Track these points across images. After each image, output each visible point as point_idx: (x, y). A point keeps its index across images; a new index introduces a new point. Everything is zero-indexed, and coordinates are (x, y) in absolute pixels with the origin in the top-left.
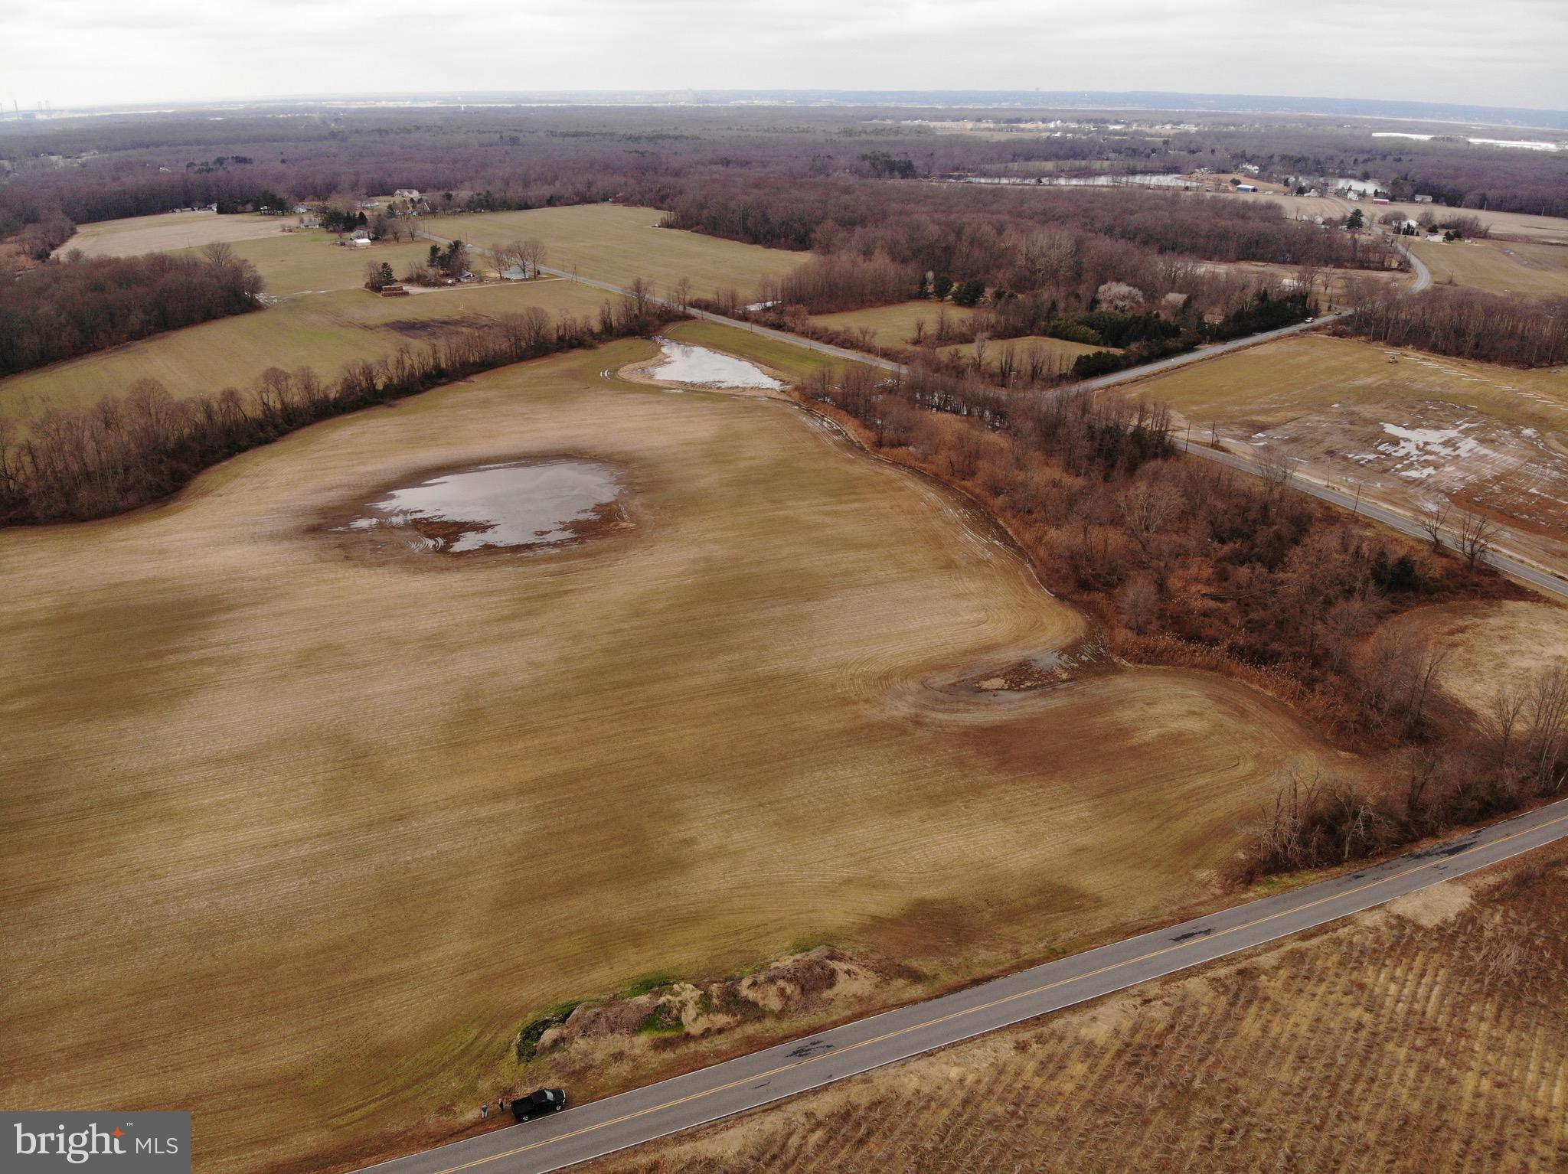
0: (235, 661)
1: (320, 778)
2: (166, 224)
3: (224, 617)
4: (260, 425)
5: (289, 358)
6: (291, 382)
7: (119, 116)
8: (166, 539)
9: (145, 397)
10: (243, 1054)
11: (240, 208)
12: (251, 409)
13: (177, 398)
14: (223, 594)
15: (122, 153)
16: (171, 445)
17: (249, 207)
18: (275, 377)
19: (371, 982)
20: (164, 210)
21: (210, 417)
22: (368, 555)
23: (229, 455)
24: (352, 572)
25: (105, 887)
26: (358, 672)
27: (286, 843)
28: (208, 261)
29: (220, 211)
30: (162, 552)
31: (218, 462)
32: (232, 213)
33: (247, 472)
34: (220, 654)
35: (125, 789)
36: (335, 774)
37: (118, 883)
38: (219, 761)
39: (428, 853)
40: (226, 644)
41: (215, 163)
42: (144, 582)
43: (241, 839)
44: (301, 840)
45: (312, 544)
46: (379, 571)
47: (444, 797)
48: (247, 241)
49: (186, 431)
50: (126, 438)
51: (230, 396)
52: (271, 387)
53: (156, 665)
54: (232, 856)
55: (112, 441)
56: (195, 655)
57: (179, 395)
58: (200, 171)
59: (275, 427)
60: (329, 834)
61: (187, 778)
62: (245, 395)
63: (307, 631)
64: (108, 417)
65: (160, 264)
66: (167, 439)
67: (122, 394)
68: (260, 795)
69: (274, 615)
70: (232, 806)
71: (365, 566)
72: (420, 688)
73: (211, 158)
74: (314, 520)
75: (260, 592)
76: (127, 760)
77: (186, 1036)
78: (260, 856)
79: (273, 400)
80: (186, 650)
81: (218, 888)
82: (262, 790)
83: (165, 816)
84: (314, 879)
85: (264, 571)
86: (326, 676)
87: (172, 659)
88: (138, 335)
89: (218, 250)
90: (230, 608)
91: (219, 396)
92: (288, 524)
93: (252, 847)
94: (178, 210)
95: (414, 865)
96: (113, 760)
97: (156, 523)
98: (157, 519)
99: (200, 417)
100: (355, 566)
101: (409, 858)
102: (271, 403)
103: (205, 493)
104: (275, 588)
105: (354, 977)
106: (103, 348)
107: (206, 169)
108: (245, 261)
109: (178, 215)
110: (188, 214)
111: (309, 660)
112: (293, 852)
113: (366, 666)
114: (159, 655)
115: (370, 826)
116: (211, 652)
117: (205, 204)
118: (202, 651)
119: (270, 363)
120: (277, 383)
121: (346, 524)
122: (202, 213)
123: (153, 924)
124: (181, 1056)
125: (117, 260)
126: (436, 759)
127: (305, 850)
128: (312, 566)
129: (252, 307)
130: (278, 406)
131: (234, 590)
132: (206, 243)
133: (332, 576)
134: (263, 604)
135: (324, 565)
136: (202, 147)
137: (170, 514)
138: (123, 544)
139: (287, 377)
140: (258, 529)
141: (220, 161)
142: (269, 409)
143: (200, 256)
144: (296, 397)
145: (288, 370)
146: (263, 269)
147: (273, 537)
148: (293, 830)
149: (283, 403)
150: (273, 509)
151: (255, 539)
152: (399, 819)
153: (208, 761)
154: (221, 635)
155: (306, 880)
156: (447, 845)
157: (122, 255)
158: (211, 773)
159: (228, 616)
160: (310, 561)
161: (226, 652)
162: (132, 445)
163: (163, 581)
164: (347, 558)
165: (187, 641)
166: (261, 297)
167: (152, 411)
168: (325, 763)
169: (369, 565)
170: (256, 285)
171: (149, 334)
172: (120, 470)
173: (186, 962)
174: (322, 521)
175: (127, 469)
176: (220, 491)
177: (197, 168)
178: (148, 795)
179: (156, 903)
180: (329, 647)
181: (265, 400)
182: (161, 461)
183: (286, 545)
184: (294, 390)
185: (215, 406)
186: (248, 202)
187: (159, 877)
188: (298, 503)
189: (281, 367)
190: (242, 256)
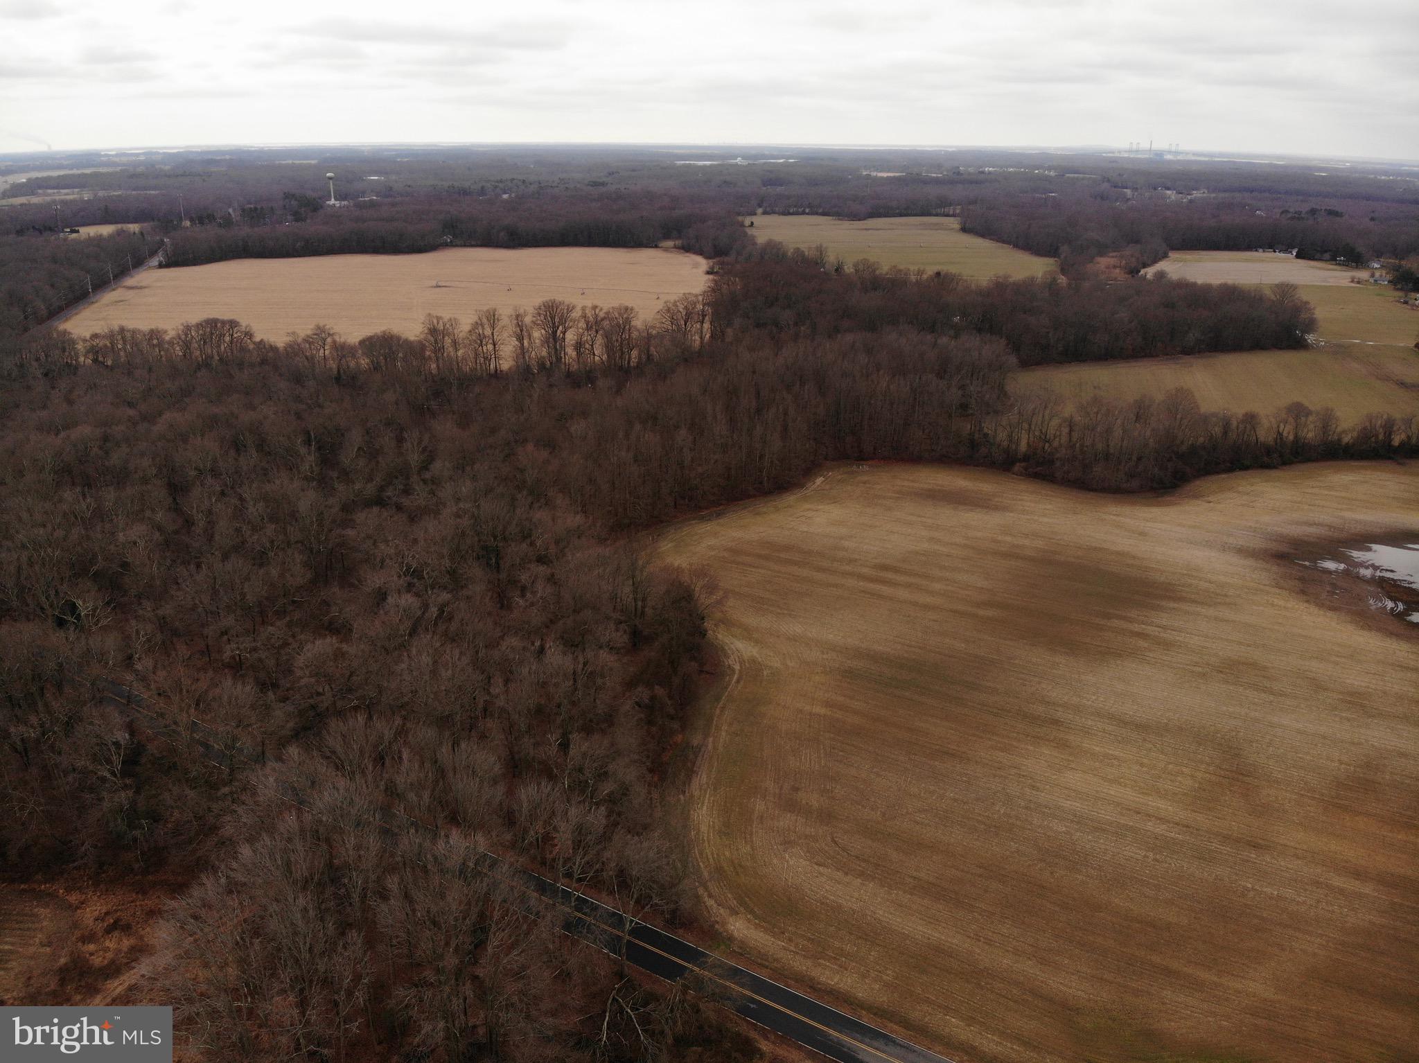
0: (1168, 645)
1: (1199, 775)
2: (1246, 260)
3: (1172, 605)
4: (1268, 451)
5: (1317, 397)
6: (1311, 418)
7: (1234, 163)
8: (1149, 524)
9: (1179, 402)
10: (1041, 964)
11: (1318, 256)
12: (1264, 434)
13: (1203, 410)
14: (1179, 585)
15: (1227, 195)
16: (1184, 448)
17: (1327, 256)
18: (1298, 411)
19: (1168, 972)
20: (1250, 247)
21: (1225, 433)
22: (1324, 595)
23: (1230, 470)
24: (1303, 606)
25: (995, 776)
26: (1272, 698)
27: (1149, 815)
28: (1273, 297)
29: (1298, 256)
30: (1143, 534)
31: (1218, 473)
32: (1309, 259)
33: (1240, 489)
34: (1157, 633)
35: (1040, 710)
36: (1213, 778)
37: (1006, 778)
38: (1122, 722)
39: (1268, 890)
40: (1164, 628)
41: (1307, 213)
42: (1118, 553)
43: (1112, 793)
44: (1161, 820)
45: (1275, 568)
46: (1330, 614)
47: (1305, 847)
48: (1313, 286)
49: (1201, 440)
50: (1148, 433)
51: (1251, 419)
52: (1291, 420)
53: (1102, 623)
54: (1100, 803)
55: (1136, 433)
56: (1136, 628)
57: (1206, 407)
58: (1292, 218)
59: (1281, 456)
60: (1187, 827)
61: (1090, 723)
62: (1265, 423)
63: (1240, 643)
64: (1140, 412)
65: (1231, 293)
66: (1182, 442)
67: (1159, 397)
68: (1142, 765)
69: (1216, 618)
70: (1116, 762)
71: (1317, 605)
72: (1324, 738)
73: (1305, 208)
74: (1284, 548)
75: (1213, 595)
76: (1050, 688)
77: (1004, 923)
78: (1122, 814)
79: (1288, 432)
80: (1130, 620)
81: (1078, 823)
82: (1145, 761)
83: (1063, 745)
84: (1158, 857)
85: (1222, 578)
86: (1241, 689)
87: (1116, 623)
88: (1188, 351)
89: (1285, 290)
90: (1181, 599)
91: (1240, 416)
92: (1257, 543)
93: (1118, 804)
94: (1261, 250)
95: (1251, 894)
96: (1039, 683)
97: (1146, 509)
98: (1148, 506)
99: (1217, 430)
100: (1307, 601)
101: (1250, 886)
102: (1285, 434)
103: (1196, 496)
104: (1226, 596)
105: (1156, 959)
106: (1157, 356)
107: (1298, 217)
108: (1307, 303)
109: (1260, 254)
110: (1270, 255)
111: (1232, 670)
112: (1150, 826)
113: (1281, 695)
114: (1108, 616)
115: (1226, 838)
116: (1150, 630)
117: (1287, 249)
118: (1143, 626)
119: (1297, 398)
120: (1297, 417)
121: (1314, 561)
122: (1282, 255)
123: (1019, 823)
124: (995, 935)
125: (1195, 284)
126: (1312, 809)
127: (1160, 829)
128: (1267, 588)
129: (1297, 344)
130: (1291, 437)
131: (1190, 585)
132: (1277, 282)
133: (1282, 603)
134: (1210, 606)
135: (1278, 591)
136: (1300, 198)
137: (1159, 505)
138: (1114, 518)
139: (1308, 413)
140: (1231, 540)
141: (1313, 212)
142: (1281, 439)
143: (1268, 292)
144: (1310, 433)
145: (1311, 408)
146: (1320, 313)
147: (1242, 552)
148: (1158, 808)
149: (1296, 436)
150: (1250, 527)
151: (1224, 548)
152: (1256, 846)
153: (1112, 717)
154: (1164, 619)
155: (1151, 855)
156: (1289, 893)
157: (1200, 282)
158: (1110, 728)
159: (1176, 605)
160: (1267, 583)
161: (1162, 635)
162: (1151, 440)
163: (1134, 557)
164: (1303, 592)
165: (1133, 614)
166: (1310, 338)
167: (1179, 417)
168: (1208, 764)
169: (1321, 605)
170: (1311, 325)
171: (1199, 352)
172: (1134, 458)
173: (1029, 865)
174: (1292, 551)
175: (1139, 459)
176: (1210, 499)
177: (1289, 215)
178: (1056, 722)
179: (1027, 808)
180: (1254, 665)
181: (1281, 430)
182: (1170, 460)
183: (1250, 562)
184: (1311, 426)
185: (1234, 423)
186: (1326, 251)
187: (1038, 789)
188: (1276, 528)
189: (1306, 403)
190: (1305, 298)
